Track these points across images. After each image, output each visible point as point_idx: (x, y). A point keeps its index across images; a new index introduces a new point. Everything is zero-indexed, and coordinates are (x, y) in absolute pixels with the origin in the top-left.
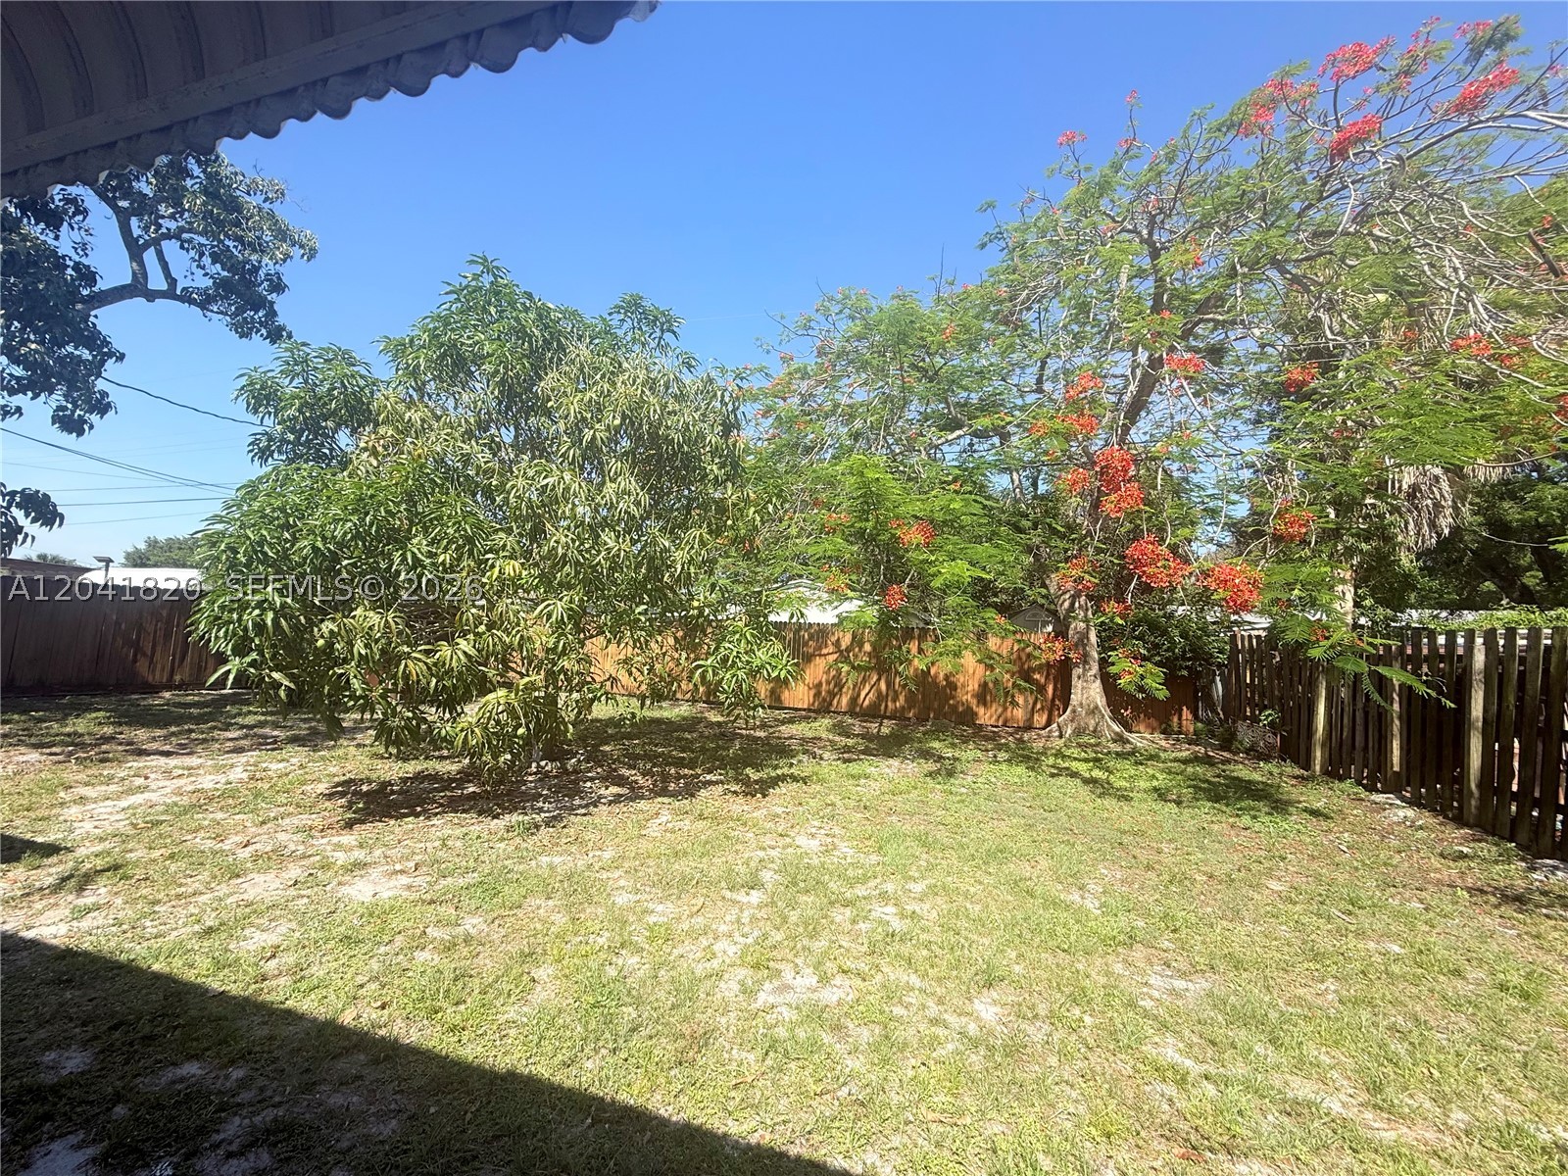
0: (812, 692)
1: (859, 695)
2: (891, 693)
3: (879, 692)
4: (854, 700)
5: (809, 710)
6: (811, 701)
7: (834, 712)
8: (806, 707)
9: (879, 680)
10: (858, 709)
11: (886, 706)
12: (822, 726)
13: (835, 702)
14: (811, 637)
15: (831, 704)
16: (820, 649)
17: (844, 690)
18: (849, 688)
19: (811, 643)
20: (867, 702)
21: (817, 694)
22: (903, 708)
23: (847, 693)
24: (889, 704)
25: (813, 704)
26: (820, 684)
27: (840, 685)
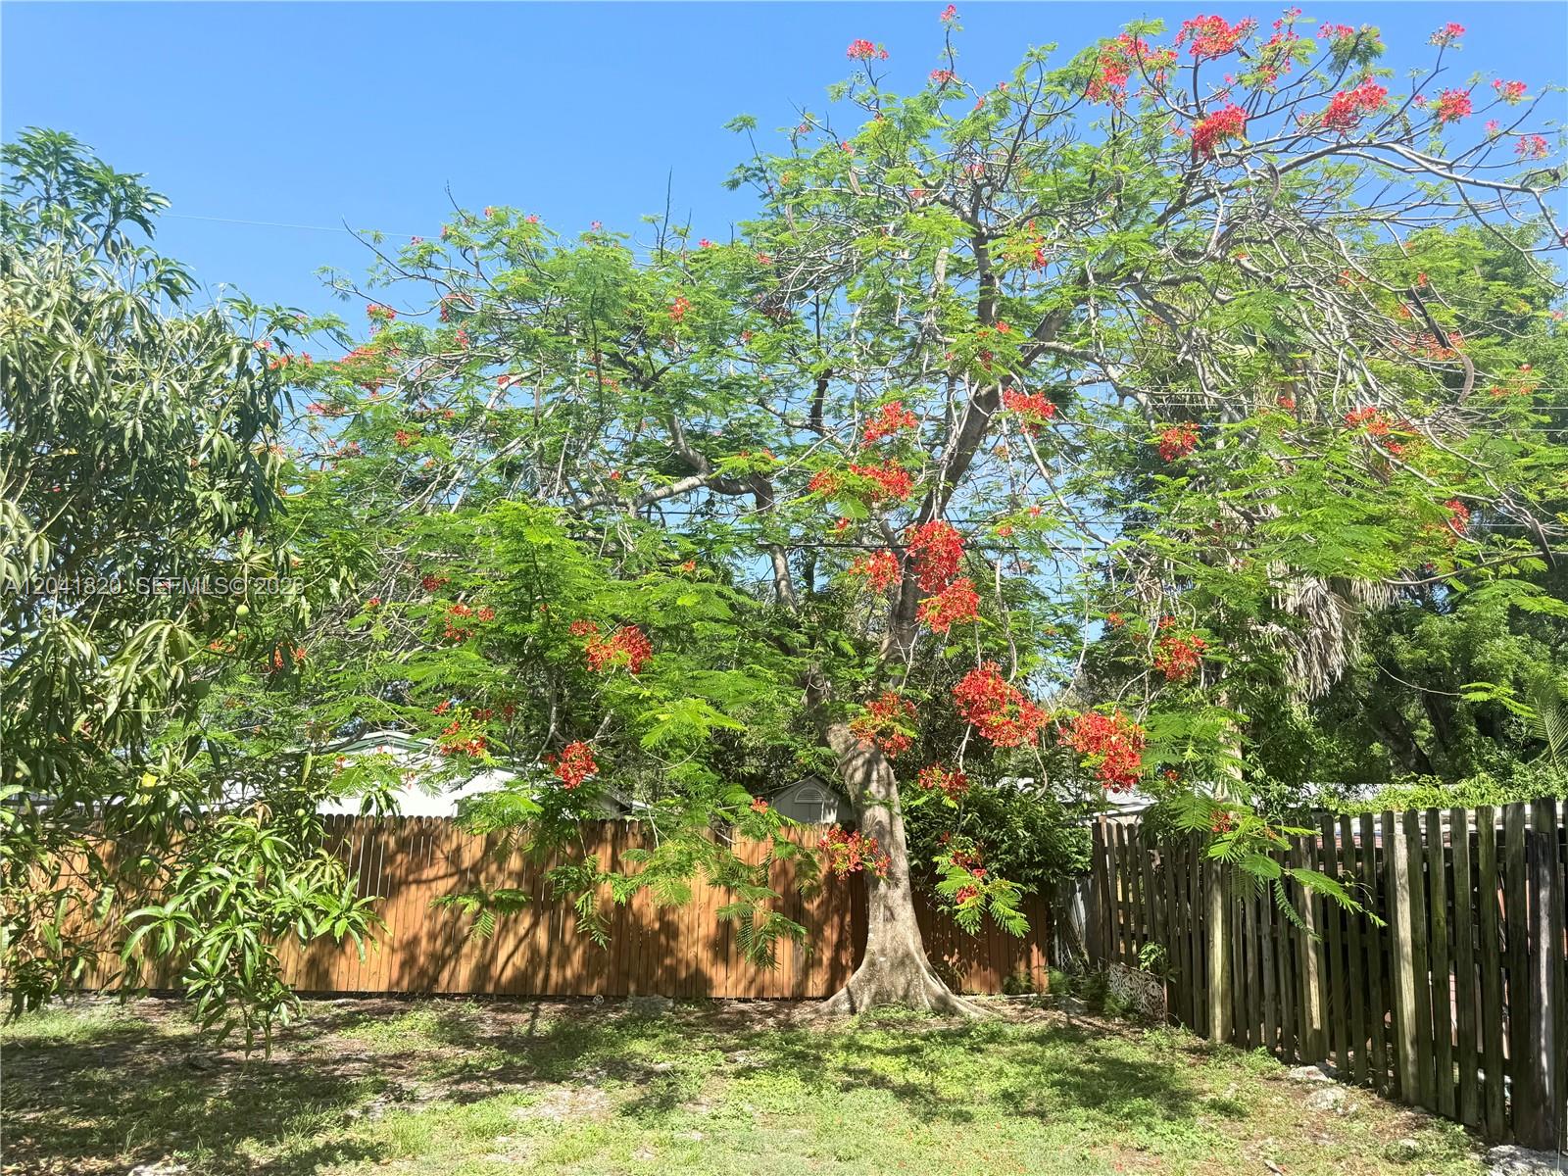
0: (398, 958)
1: (494, 957)
2: (557, 951)
3: (534, 950)
4: (482, 971)
5: (390, 995)
6: (395, 975)
7: (443, 996)
8: (383, 988)
9: (535, 925)
10: (490, 988)
11: (547, 977)
12: (415, 1029)
13: (445, 975)
14: (402, 845)
15: (435, 980)
16: (420, 867)
17: (466, 949)
18: (474, 946)
19: (399, 857)
20: (508, 972)
21: (409, 962)
22: (578, 978)
23: (469, 956)
24: (554, 973)
25: (398, 983)
26: (415, 941)
27: (455, 941)
